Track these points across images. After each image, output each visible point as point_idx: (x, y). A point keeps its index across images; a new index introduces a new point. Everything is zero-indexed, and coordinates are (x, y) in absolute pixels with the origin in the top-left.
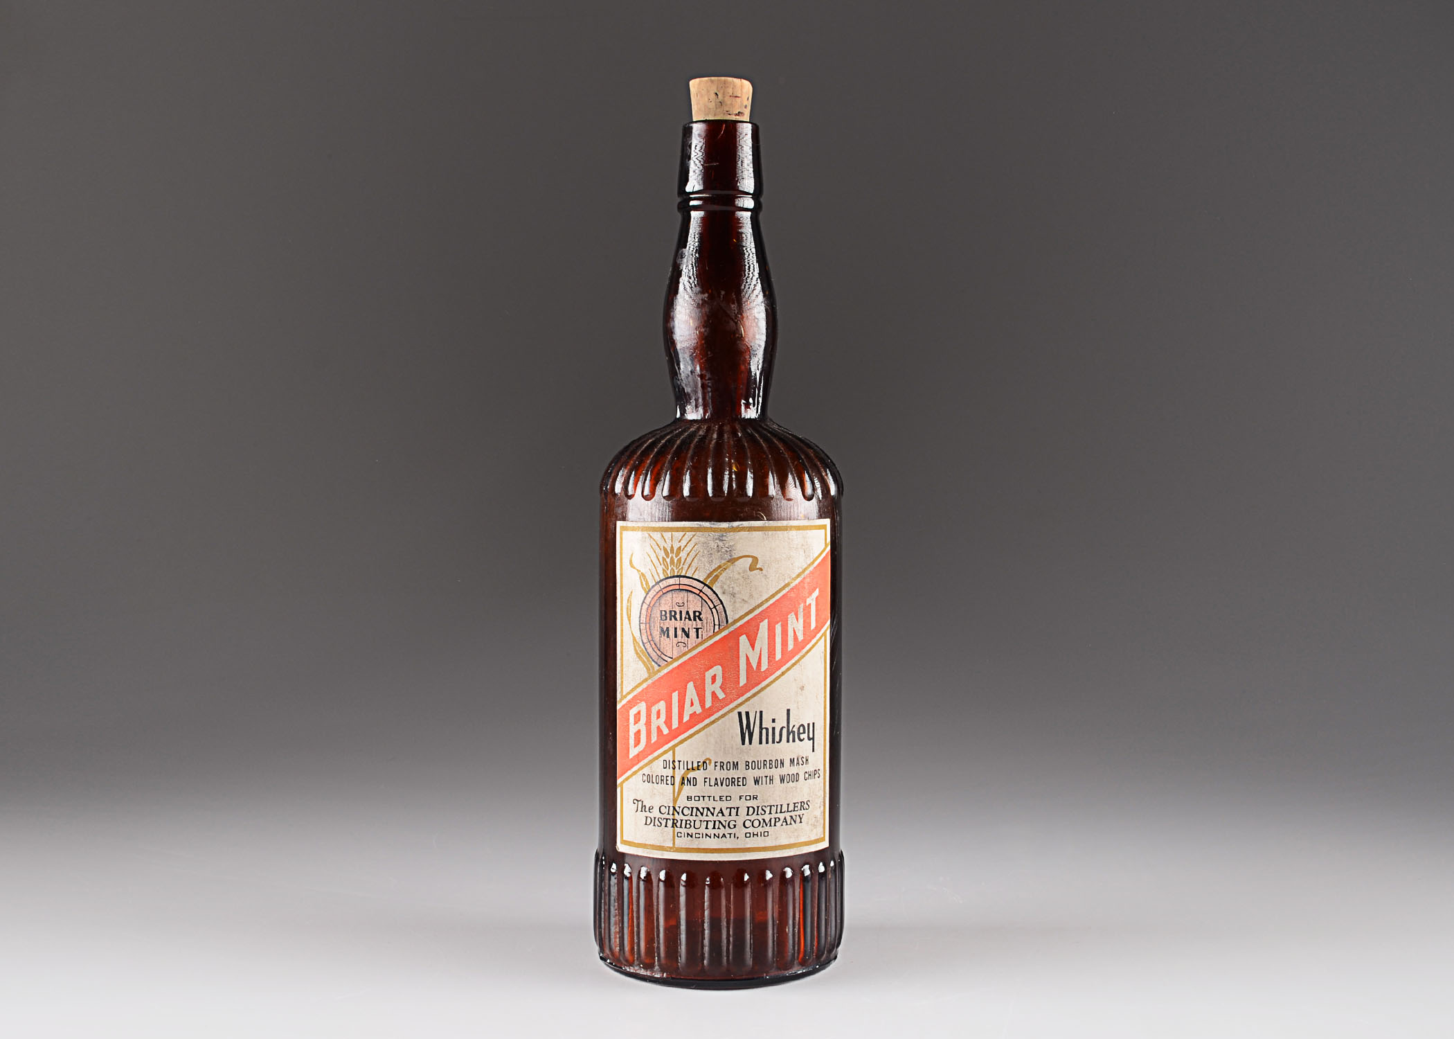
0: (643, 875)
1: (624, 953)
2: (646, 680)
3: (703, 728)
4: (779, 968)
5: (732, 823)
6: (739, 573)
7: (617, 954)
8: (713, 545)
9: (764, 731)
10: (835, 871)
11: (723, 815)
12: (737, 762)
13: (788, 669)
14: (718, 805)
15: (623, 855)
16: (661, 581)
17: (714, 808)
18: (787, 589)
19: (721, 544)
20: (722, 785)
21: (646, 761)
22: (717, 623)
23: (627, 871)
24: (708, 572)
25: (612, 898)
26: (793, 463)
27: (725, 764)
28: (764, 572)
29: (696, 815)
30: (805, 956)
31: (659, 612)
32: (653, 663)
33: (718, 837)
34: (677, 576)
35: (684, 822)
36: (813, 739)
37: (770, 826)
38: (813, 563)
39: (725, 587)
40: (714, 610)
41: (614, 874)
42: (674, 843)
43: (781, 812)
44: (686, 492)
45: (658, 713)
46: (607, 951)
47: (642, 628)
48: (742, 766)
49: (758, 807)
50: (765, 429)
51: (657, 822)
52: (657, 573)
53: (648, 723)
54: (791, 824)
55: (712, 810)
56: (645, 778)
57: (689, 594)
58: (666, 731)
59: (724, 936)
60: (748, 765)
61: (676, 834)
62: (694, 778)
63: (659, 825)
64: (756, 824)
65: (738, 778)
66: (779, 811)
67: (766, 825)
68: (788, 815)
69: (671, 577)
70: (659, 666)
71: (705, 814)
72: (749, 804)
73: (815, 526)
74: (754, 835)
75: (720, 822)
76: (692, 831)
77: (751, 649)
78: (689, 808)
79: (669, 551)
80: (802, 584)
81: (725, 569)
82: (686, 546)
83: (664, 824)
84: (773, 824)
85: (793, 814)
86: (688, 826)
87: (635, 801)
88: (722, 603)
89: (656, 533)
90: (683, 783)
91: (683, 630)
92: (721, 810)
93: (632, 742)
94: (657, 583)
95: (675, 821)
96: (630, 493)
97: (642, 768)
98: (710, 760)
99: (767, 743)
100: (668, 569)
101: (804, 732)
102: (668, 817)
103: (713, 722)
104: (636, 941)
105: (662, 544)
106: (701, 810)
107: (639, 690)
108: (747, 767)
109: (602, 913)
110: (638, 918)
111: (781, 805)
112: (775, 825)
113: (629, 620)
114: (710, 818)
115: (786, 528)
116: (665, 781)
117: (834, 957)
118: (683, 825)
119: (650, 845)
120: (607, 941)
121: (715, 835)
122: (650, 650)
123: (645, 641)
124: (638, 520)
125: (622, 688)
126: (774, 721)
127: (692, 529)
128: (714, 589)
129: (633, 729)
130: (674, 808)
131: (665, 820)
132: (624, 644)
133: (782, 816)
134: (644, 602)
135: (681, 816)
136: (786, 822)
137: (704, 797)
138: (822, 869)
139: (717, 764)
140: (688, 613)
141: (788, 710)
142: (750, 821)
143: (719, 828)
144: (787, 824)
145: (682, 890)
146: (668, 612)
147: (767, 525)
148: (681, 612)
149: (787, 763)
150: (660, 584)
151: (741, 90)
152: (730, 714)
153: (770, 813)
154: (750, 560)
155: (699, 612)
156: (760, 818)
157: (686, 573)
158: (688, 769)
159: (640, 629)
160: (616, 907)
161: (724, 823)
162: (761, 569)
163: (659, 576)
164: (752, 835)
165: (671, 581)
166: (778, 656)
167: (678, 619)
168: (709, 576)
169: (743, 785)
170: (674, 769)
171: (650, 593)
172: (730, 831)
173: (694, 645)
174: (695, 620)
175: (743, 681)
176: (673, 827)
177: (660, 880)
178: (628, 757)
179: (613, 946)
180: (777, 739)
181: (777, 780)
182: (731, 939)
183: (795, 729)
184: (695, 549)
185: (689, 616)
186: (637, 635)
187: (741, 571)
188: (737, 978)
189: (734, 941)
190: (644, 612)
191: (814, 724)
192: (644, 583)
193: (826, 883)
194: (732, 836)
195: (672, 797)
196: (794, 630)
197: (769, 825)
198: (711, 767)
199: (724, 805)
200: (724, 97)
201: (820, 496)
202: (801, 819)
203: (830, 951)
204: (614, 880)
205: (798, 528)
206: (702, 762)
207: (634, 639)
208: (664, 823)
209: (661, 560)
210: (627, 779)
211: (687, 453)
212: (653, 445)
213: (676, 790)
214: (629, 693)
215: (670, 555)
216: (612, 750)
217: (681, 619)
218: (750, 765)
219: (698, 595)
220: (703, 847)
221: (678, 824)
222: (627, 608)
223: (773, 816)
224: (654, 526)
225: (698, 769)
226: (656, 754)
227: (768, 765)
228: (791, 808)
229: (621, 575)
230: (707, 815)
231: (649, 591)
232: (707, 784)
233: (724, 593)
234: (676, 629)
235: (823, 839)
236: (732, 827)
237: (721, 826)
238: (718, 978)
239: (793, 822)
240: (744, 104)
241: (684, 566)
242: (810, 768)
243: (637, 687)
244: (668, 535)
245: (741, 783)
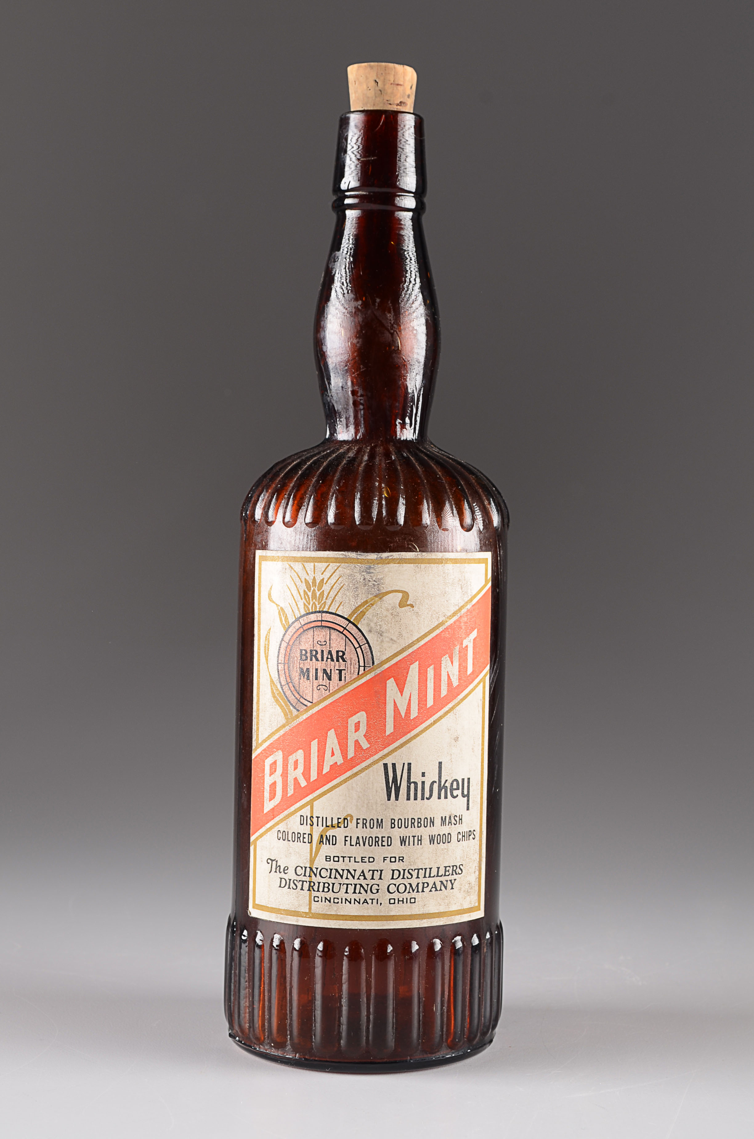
0: (276, 943)
1: (254, 1031)
2: (284, 726)
3: (345, 781)
4: (424, 1051)
5: (375, 887)
6: (388, 610)
7: (247, 1031)
8: (359, 577)
9: (412, 785)
10: (491, 943)
11: (365, 878)
12: (382, 820)
13: (441, 718)
14: (360, 867)
15: (256, 920)
16: (301, 617)
17: (355, 870)
18: (441, 629)
19: (368, 577)
20: (364, 845)
21: (282, 816)
22: (362, 664)
23: (259, 937)
24: (354, 608)
25: (243, 968)
26: (451, 490)
27: (368, 822)
28: (415, 608)
29: (335, 878)
30: (454, 1038)
31: (299, 652)
32: (291, 708)
33: (359, 903)
34: (319, 612)
35: (321, 885)
36: (468, 796)
37: (418, 891)
38: (471, 600)
39: (372, 625)
40: (359, 650)
41: (245, 941)
42: (310, 909)
43: (430, 877)
44: (331, 518)
45: (296, 762)
46: (236, 1027)
47: (280, 668)
48: (387, 824)
49: (404, 870)
50: (422, 452)
51: (292, 885)
52: (298, 608)
53: (285, 775)
54: (441, 890)
55: (353, 872)
56: (280, 835)
57: (332, 631)
58: (303, 783)
59: (364, 1013)
60: (394, 823)
61: (313, 898)
62: (333, 836)
63: (295, 887)
64: (402, 888)
65: (382, 837)
66: (427, 875)
67: (413, 891)
68: (437, 880)
69: (312, 613)
70: (298, 710)
71: (345, 876)
72: (394, 866)
73: (474, 559)
74: (399, 901)
75: (361, 885)
76: (330, 895)
77: (399, 694)
78: (327, 870)
79: (311, 584)
80: (457, 623)
81: (372, 605)
82: (329, 578)
83: (299, 887)
84: (420, 889)
85: (443, 879)
86: (326, 890)
87: (269, 861)
88: (368, 643)
89: (297, 563)
90: (321, 842)
91: (325, 671)
92: (363, 872)
93: (267, 795)
94: (297, 619)
95: (312, 884)
96: (271, 519)
97: (277, 824)
98: (351, 817)
99: (416, 799)
100: (309, 604)
101: (458, 789)
102: (304, 879)
103: (356, 774)
104: (267, 1017)
105: (304, 575)
106: (341, 872)
107: (276, 737)
108: (393, 826)
109: (232, 985)
110: (270, 991)
111: (431, 869)
112: (423, 891)
113: (267, 660)
114: (351, 881)
115: (440, 561)
116: (301, 838)
117: (489, 1040)
118: (321, 889)
119: (284, 910)
120: (236, 1016)
121: (355, 900)
122: (288, 693)
123: (283, 683)
124: (278, 549)
125: (258, 735)
126: (423, 774)
127: (336, 560)
128: (359, 626)
129: (268, 781)
130: (311, 869)
131: (301, 883)
132: (261, 687)
133: (431, 881)
134: (282, 640)
135: (319, 879)
136: (436, 888)
137: (344, 857)
138: (475, 941)
139: (359, 821)
140: (330, 652)
141: (440, 763)
142: (395, 885)
143: (360, 893)
144: (436, 890)
145: (318, 961)
146: (309, 651)
147: (420, 557)
148: (322, 651)
149: (438, 822)
150: (300, 620)
151: (404, 77)
152: (375, 766)
153: (418, 877)
154: (400, 595)
155: (342, 651)
156: (406, 882)
157: (329, 609)
158: (327, 826)
159: (278, 669)
160: (247, 979)
161: (366, 887)
162: (412, 606)
163: (299, 611)
164: (397, 901)
165: (313, 617)
166: (430, 702)
167: (320, 659)
168: (353, 613)
169: (388, 845)
170: (312, 825)
171: (290, 630)
172: (372, 896)
173: (337, 688)
174: (338, 660)
175: (390, 729)
176: (309, 890)
177: (294, 949)
178: (263, 812)
179: (243, 1022)
180: (427, 794)
181: (426, 840)
182: (371, 1017)
183: (448, 785)
184: (339, 582)
185: (331, 656)
186: (275, 676)
187: (390, 607)
188: (379, 1061)
189: (375, 1019)
190: (282, 651)
191: (469, 779)
192: (283, 619)
193: (480, 958)
194: (375, 901)
195: (309, 858)
196: (448, 675)
197: (416, 891)
198: (352, 825)
199: (367, 867)
200: (384, 85)
201: (482, 528)
202: (452, 884)
203: (484, 1034)
204: (245, 948)
205: (455, 561)
206: (342, 818)
207: (272, 681)
208: (299, 885)
209: (302, 593)
210: (261, 836)
211: (333, 476)
212: (298, 466)
213: (314, 850)
214: (265, 741)
215: (312, 589)
216: (245, 803)
217: (322, 660)
218: (396, 823)
219: (342, 633)
220: (342, 914)
221: (316, 888)
222: (265, 647)
223: (421, 880)
224: (295, 555)
225: (338, 827)
226: (293, 809)
227: (416, 824)
228: (442, 872)
229: (259, 609)
230: (347, 878)
231: (289, 628)
232: (348, 843)
233: (370, 631)
234: (317, 670)
235: (478, 908)
236: (374, 891)
237: (362, 891)
238: (357, 1061)
239: (443, 888)
240: (407, 94)
241: (327, 601)
242: (463, 828)
243: (273, 734)
244: (310, 566)
245: (385, 843)
